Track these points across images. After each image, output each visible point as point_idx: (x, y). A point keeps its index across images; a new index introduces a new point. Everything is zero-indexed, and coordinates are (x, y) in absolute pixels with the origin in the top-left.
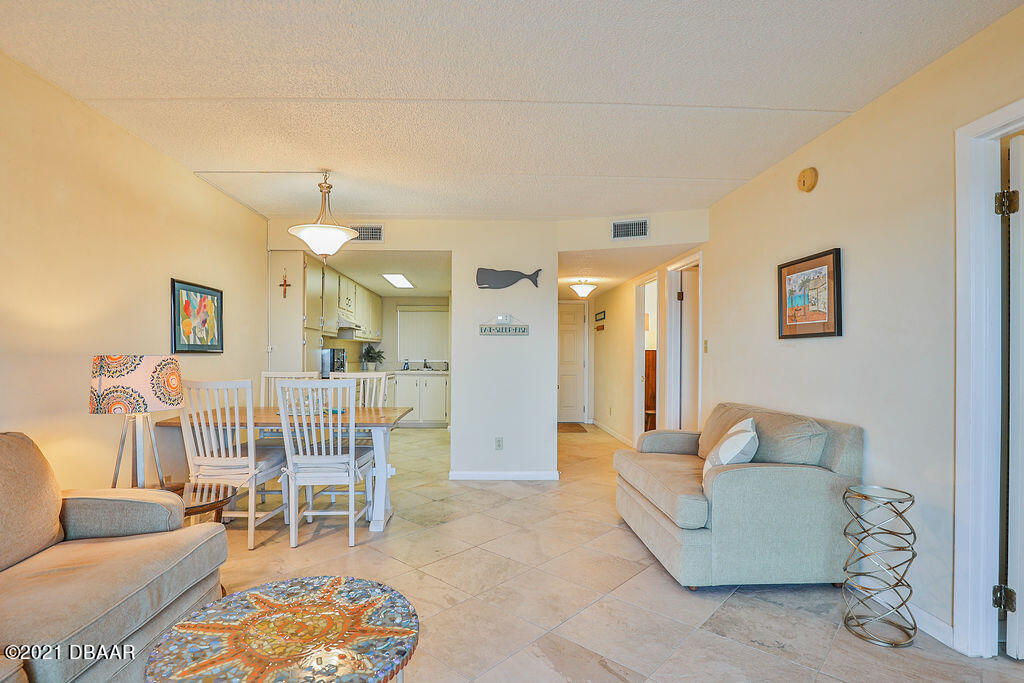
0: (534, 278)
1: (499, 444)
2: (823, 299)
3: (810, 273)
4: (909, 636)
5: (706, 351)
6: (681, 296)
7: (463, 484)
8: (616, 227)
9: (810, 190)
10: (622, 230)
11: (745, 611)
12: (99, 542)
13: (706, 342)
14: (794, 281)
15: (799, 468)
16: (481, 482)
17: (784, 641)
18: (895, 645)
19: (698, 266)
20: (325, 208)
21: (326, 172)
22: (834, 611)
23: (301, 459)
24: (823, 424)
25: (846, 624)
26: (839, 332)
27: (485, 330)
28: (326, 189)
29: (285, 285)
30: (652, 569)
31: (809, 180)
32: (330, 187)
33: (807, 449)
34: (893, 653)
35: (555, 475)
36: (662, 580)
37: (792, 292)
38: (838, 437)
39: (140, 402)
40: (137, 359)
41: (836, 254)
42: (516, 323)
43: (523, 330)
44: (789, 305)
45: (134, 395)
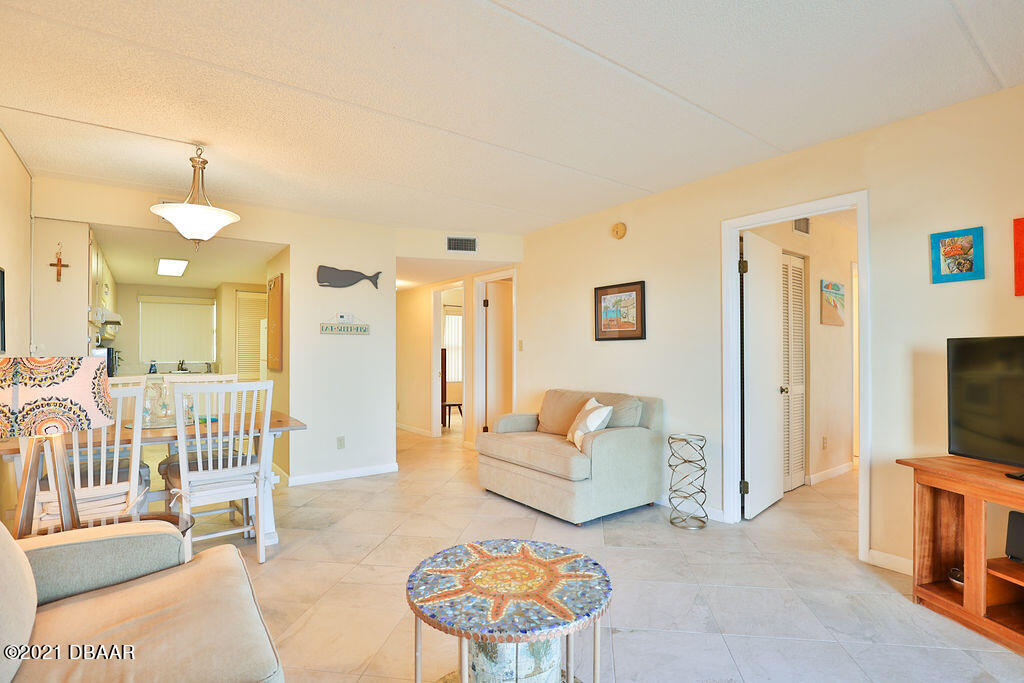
0: (374, 279)
1: (341, 442)
2: (632, 315)
3: (624, 296)
4: (704, 522)
5: (521, 349)
6: (486, 303)
7: (310, 488)
8: (450, 240)
9: (621, 238)
10: (455, 244)
13: (521, 343)
14: (609, 300)
15: (631, 429)
16: (328, 483)
17: (653, 540)
18: (701, 527)
19: (510, 279)
20: (197, 189)
21: (199, 145)
22: (661, 519)
24: (640, 399)
25: (672, 523)
26: (642, 336)
27: (326, 329)
28: (198, 165)
29: (59, 264)
31: (620, 231)
32: (205, 162)
33: (632, 416)
34: (701, 531)
35: (393, 467)
36: (555, 524)
37: (606, 308)
38: (649, 409)
39: (82, 417)
40: (75, 362)
41: (642, 284)
42: (357, 322)
43: (363, 330)
44: (604, 316)
45: (74, 408)
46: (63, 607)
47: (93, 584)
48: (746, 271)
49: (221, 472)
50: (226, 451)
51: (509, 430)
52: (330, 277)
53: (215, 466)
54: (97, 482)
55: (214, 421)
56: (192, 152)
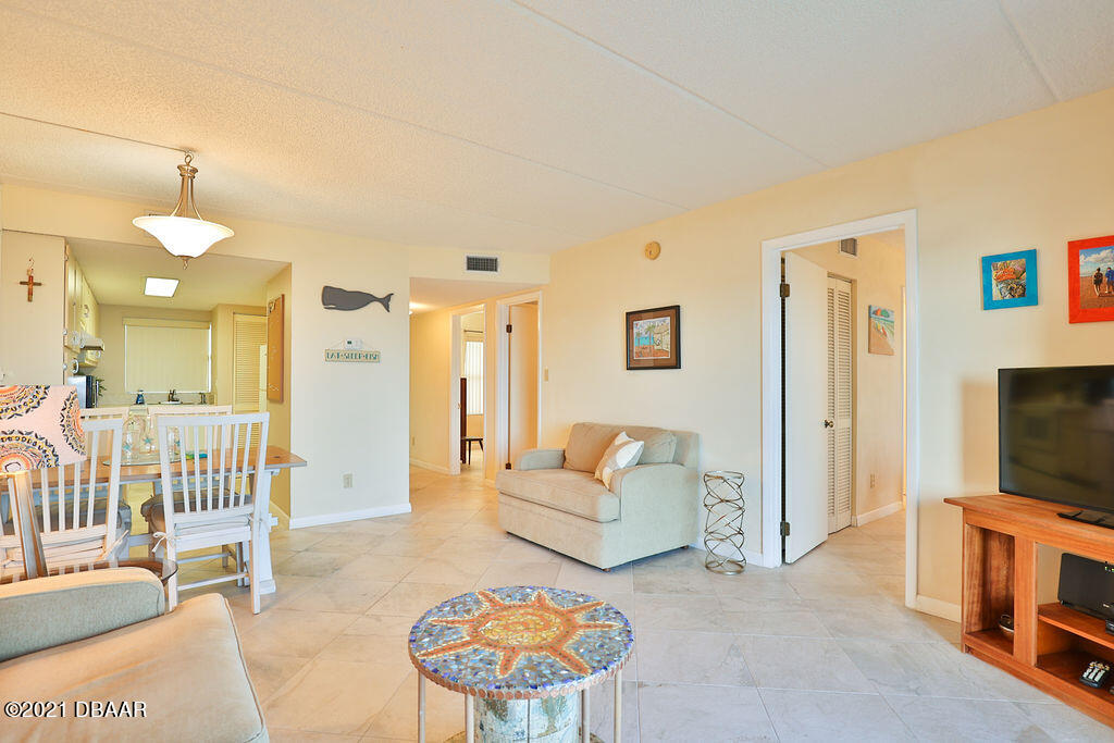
0: (385, 302)
1: (348, 481)
2: (666, 341)
3: (657, 321)
4: (742, 567)
5: (547, 379)
6: (509, 329)
7: (314, 531)
8: (469, 259)
9: (655, 258)
10: (475, 264)
11: (648, 575)
13: (546, 372)
14: (641, 326)
15: (664, 466)
16: (333, 526)
17: (686, 586)
18: (739, 572)
19: (535, 303)
21: (188, 152)
22: (696, 563)
24: (674, 433)
25: (707, 567)
26: (677, 366)
27: (332, 356)
28: (188, 174)
29: (30, 283)
30: (566, 564)
31: (653, 251)
32: (195, 171)
33: (668, 453)
34: (739, 577)
35: (406, 507)
36: (581, 569)
37: (638, 334)
38: (684, 443)
39: (49, 452)
40: (41, 391)
41: (677, 308)
42: (366, 349)
43: (373, 357)
44: (635, 344)
45: (39, 443)
46: (22, 665)
47: (59, 639)
48: (788, 296)
49: (210, 514)
50: (216, 491)
52: (338, 299)
53: (204, 507)
54: (69, 524)
55: (203, 457)
56: (180, 159)
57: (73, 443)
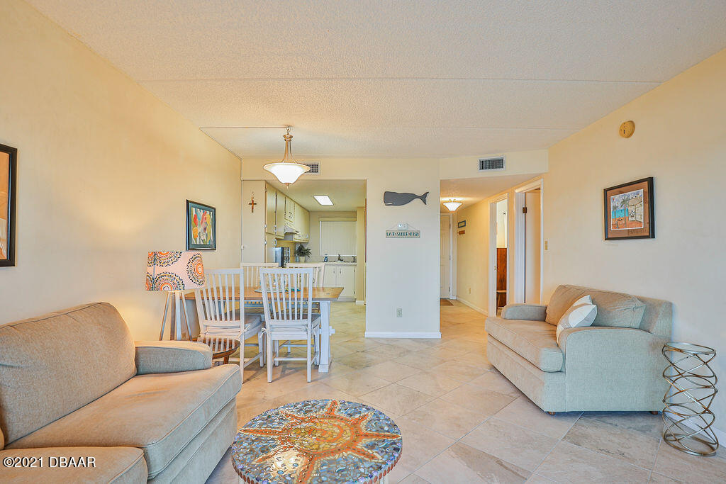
0: (424, 198)
1: (400, 313)
2: (640, 212)
3: (631, 194)
4: (713, 449)
5: (546, 249)
6: (525, 210)
7: (375, 341)
8: (481, 162)
9: (631, 134)
11: (591, 429)
12: (161, 376)
13: (546, 242)
14: (616, 200)
16: (387, 339)
19: (539, 189)
20: (287, 152)
21: (288, 127)
22: (655, 431)
23: (275, 322)
24: (642, 300)
25: (665, 439)
26: (652, 235)
27: (390, 234)
28: (289, 138)
29: (253, 204)
30: (520, 400)
31: (628, 130)
32: (291, 137)
35: (438, 335)
36: (529, 407)
37: (615, 208)
38: (652, 310)
39: (180, 283)
40: (178, 254)
41: (650, 181)
42: (411, 229)
43: (416, 234)
44: (613, 217)
45: (177, 278)
51: (516, 317)
52: (393, 199)
53: (293, 318)
55: (299, 291)
56: (284, 132)
57: (193, 279)
